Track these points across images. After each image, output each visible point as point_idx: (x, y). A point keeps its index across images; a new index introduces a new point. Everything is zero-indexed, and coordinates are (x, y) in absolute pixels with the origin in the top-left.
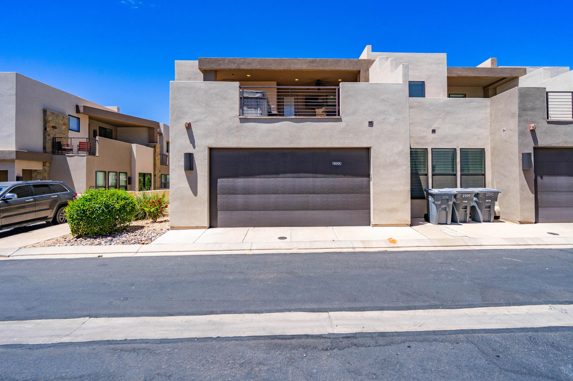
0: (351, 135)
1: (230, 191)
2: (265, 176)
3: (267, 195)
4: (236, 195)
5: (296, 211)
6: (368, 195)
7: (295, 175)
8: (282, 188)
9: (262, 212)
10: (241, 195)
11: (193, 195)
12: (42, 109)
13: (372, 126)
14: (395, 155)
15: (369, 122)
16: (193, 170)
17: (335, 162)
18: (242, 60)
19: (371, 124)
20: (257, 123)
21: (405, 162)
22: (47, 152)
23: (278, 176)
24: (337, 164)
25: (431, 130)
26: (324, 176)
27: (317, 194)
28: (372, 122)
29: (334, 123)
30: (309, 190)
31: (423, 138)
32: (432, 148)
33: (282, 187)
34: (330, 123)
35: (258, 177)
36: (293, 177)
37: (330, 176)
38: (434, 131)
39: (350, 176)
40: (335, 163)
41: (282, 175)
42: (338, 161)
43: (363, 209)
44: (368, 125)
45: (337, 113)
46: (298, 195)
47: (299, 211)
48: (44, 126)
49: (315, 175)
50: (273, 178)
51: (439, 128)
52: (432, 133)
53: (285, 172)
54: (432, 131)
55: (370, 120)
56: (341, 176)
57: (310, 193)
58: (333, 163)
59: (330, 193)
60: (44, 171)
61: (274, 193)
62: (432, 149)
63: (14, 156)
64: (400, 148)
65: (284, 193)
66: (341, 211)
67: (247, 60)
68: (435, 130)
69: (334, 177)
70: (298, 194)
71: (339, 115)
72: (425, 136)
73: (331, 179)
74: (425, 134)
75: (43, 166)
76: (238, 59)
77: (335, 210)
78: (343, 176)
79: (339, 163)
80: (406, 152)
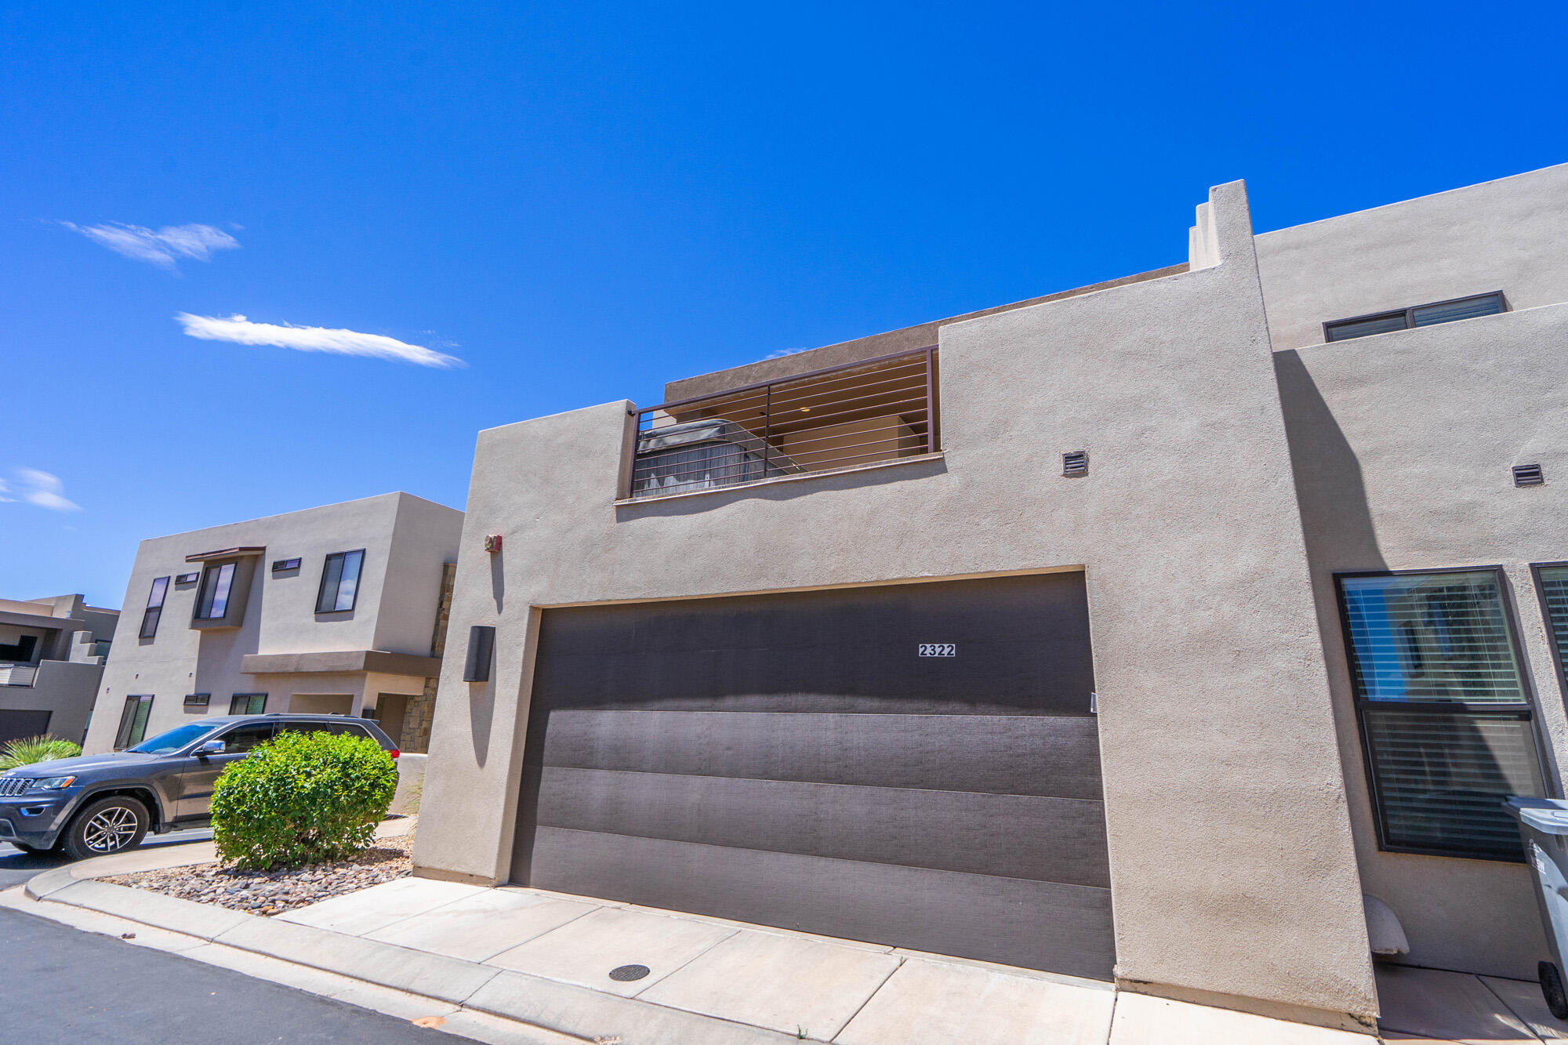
0: (986, 523)
1: (576, 753)
2: (676, 703)
3: (678, 778)
4: (589, 772)
5: (772, 855)
6: (1094, 808)
7: (775, 700)
8: (730, 752)
9: (659, 844)
10: (602, 773)
11: (476, 762)
12: (442, 562)
13: (1084, 473)
14: (1218, 598)
15: (1068, 458)
16: (486, 679)
17: (928, 646)
18: (765, 365)
19: (1076, 464)
20: (661, 518)
21: (1283, 632)
22: (435, 655)
23: (718, 704)
24: (938, 650)
25: (1510, 473)
26: (884, 704)
27: (856, 783)
28: (1080, 455)
29: (914, 481)
30: (823, 764)
31: (1462, 514)
32: (1532, 565)
33: (729, 748)
34: (897, 485)
35: (657, 705)
36: (767, 710)
37: (908, 705)
38: (1529, 475)
39: (994, 708)
40: (928, 650)
41: (730, 701)
42: (941, 641)
43: (1068, 879)
44: (1062, 472)
45: (930, 444)
46: (781, 784)
47: (783, 856)
48: (440, 598)
49: (848, 700)
50: (702, 709)
51: (1559, 455)
52: (1519, 484)
53: (740, 690)
54: (1518, 475)
55: (1071, 450)
56: (957, 706)
57: (828, 780)
58: (921, 650)
59: (906, 785)
60: (424, 698)
61: (699, 772)
62: (1536, 569)
63: (361, 664)
64: (1247, 560)
65: (733, 773)
66: (958, 876)
67: (779, 363)
68: (1537, 467)
69: (927, 712)
70: (784, 778)
71: (937, 448)
72: (1472, 505)
73: (913, 719)
74: (1468, 495)
75: (426, 687)
76: (756, 365)
77: (932, 866)
78: (966, 708)
79: (946, 645)
80: (1282, 581)
